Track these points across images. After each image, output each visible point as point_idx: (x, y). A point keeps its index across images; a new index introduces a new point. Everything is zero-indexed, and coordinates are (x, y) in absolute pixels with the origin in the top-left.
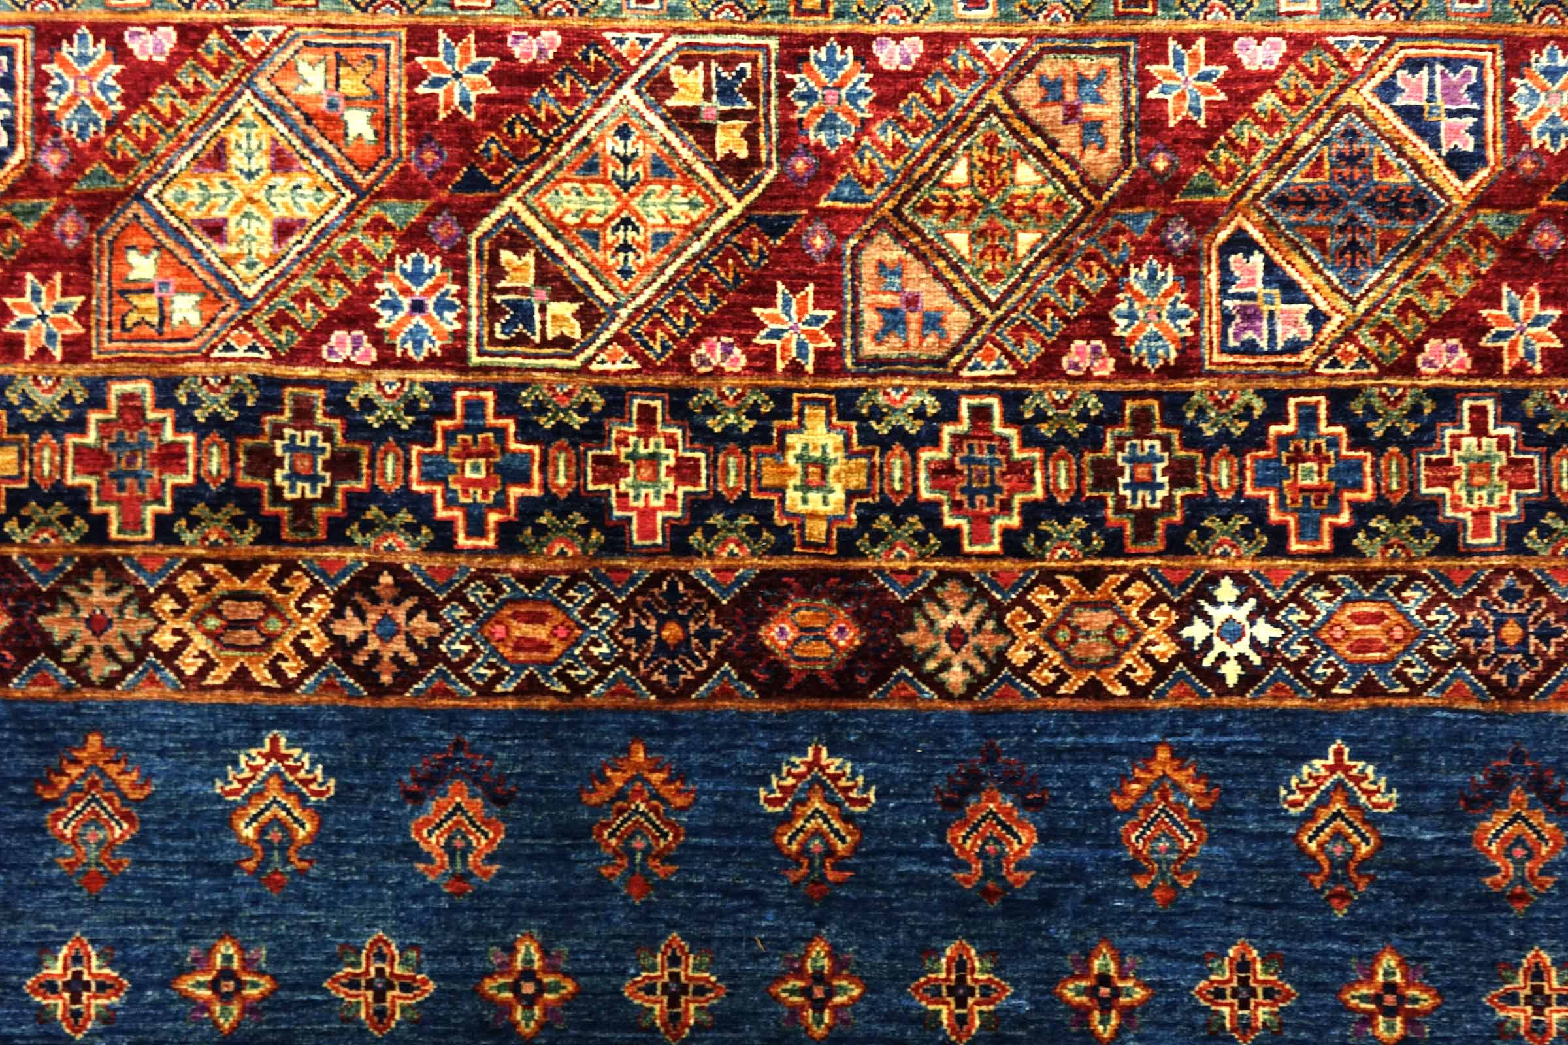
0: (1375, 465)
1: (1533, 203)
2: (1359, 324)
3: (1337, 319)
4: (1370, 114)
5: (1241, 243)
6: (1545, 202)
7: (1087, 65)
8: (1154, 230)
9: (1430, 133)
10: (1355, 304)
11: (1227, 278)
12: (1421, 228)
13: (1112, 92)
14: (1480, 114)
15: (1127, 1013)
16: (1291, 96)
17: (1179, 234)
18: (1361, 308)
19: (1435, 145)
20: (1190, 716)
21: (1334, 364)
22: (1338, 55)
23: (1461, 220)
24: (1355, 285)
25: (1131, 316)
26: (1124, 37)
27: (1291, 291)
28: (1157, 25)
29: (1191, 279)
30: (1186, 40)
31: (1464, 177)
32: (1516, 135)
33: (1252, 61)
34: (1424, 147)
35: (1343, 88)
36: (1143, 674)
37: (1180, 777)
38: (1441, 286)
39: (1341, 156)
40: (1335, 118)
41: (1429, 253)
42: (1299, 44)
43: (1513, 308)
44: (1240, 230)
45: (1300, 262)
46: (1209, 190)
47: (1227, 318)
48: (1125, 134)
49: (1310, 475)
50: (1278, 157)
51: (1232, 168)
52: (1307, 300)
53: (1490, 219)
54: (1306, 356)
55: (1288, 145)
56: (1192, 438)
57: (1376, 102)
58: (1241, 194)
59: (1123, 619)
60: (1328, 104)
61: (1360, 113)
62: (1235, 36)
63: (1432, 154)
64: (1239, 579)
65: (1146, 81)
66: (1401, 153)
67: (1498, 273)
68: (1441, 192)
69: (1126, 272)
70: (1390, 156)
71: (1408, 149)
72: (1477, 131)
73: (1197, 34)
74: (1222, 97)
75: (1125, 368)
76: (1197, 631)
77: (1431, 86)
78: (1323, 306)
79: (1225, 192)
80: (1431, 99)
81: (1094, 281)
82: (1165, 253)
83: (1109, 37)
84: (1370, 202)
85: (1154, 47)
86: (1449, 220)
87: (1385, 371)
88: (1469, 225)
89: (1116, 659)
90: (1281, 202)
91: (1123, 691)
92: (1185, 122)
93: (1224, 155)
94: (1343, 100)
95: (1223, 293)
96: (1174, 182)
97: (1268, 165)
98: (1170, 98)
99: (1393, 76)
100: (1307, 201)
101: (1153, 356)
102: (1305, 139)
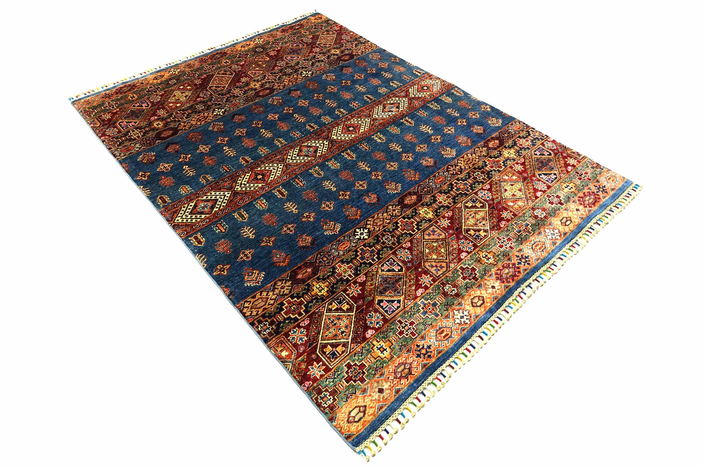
0: (360, 261)
1: (366, 305)
2: (377, 273)
3: (380, 272)
4: (399, 297)
5: (401, 270)
6: (364, 307)
7: (440, 273)
8: (413, 263)
9: (388, 301)
10: (379, 275)
11: (399, 265)
12: (379, 290)
13: (434, 272)
14: (383, 309)
15: (340, 195)
16: (411, 291)
17: (409, 265)
18: (378, 276)
19: (386, 301)
20: (359, 223)
21: (376, 267)
22: (410, 300)
23: (374, 295)
24: (381, 277)
25: (406, 253)
26: (439, 279)
27: (389, 271)
28: (437, 283)
29: (403, 262)
30: (431, 285)
31: (378, 300)
32: (376, 311)
33: (420, 290)
34: (387, 299)
35: (405, 296)
36: (369, 223)
37: (354, 217)
38: (370, 286)
39: (398, 289)
40: (403, 292)
41: (375, 288)
42: (416, 297)
43: (357, 291)
44: (402, 271)
45: (391, 274)
46: (411, 272)
47: (394, 261)
48: (428, 269)
49: (367, 255)
50: (406, 283)
51: (410, 276)
52: (386, 271)
53: (370, 298)
54: (380, 266)
55: (406, 285)
56: (386, 247)
57: (399, 299)
58: (406, 275)
59: (376, 225)
60: (405, 293)
61: (400, 296)
62: (425, 291)
63: (386, 299)
64: (366, 239)
65: (431, 276)
66: (390, 296)
67: (363, 293)
68: (380, 296)
69: (412, 256)
70: (391, 294)
71: (390, 297)
72: (382, 307)
73: (430, 286)
74: (420, 283)
75: (402, 247)
76: (366, 231)
77: (393, 307)
78: (383, 272)
79: (408, 274)
80: (392, 305)
81: (415, 253)
82: (409, 262)
83: (441, 277)
84: (388, 287)
85: (434, 280)
86: (376, 294)
87: (368, 271)
88: (372, 295)
89: (373, 222)
90: (400, 279)
91: (369, 219)
92: (422, 276)
93: (413, 277)
94: (404, 296)
95: (397, 263)
96: (416, 269)
97: (406, 281)
98: (426, 277)
99: (400, 304)
100: (397, 281)
101: (399, 251)
102: (404, 287)
